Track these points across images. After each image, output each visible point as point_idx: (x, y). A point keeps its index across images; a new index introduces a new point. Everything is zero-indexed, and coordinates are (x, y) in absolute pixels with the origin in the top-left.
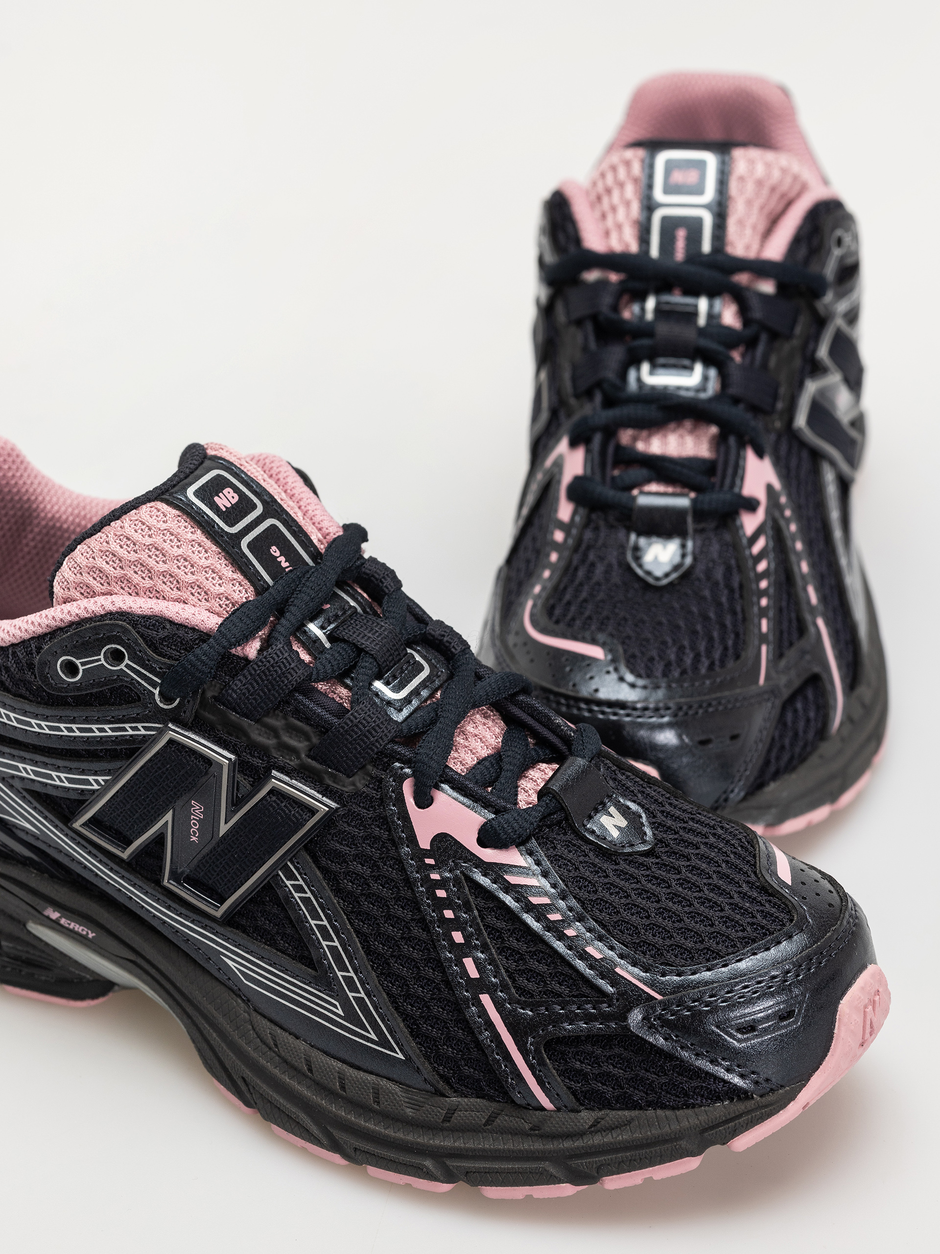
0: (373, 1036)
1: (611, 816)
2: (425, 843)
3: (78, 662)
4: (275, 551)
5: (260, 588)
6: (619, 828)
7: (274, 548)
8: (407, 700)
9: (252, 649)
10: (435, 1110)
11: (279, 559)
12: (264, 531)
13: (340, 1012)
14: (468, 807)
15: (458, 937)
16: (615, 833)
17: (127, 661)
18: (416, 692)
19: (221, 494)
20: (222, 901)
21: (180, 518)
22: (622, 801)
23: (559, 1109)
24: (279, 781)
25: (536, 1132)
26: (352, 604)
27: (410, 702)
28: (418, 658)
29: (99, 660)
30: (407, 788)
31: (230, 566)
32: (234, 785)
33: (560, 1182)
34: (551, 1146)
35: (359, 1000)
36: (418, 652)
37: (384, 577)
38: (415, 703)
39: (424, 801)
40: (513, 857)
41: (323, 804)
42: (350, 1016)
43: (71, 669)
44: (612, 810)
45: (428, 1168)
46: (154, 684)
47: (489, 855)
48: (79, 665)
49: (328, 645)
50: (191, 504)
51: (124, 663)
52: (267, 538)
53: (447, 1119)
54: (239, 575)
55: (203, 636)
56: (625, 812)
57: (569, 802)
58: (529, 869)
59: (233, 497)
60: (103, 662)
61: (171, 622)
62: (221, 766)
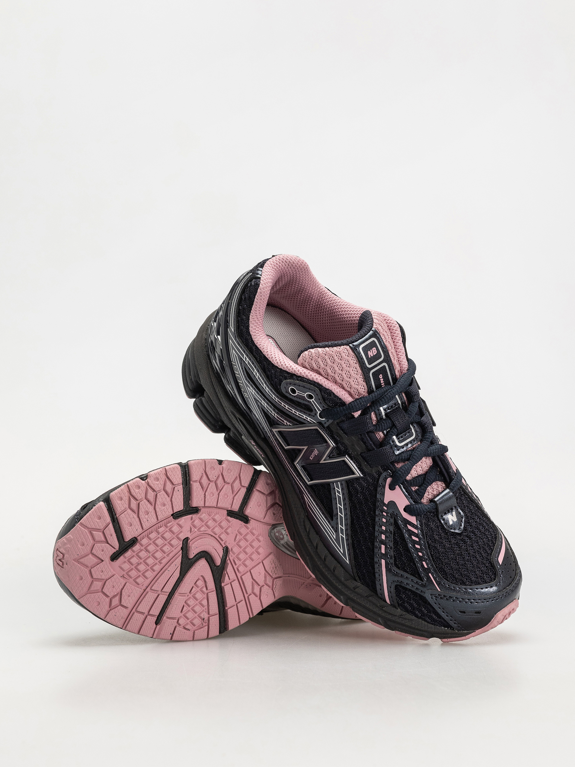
0: (342, 551)
1: (452, 515)
2: (386, 502)
3: (297, 391)
4: (381, 376)
5: (370, 391)
6: (453, 521)
7: (381, 375)
8: (402, 447)
9: (357, 414)
10: (352, 584)
11: (381, 380)
12: (380, 368)
13: (335, 537)
14: (406, 496)
15: (383, 537)
16: (451, 523)
17: (313, 400)
18: (407, 445)
19: (371, 350)
20: (312, 480)
21: (353, 356)
22: (459, 510)
23: (391, 605)
24: (347, 459)
25: (381, 608)
26: (399, 402)
27: (403, 448)
28: (413, 431)
29: (305, 395)
30: (389, 480)
31: (363, 379)
32: (331, 452)
33: (381, 625)
34: (383, 614)
35: (342, 538)
36: (414, 427)
37: (414, 395)
38: (405, 449)
39: (392, 488)
40: (413, 519)
41: (358, 473)
42: (337, 539)
43: (293, 391)
44: (454, 513)
45: (341, 599)
46: (319, 410)
47: (405, 515)
48: (297, 392)
49: (384, 417)
50: (359, 353)
51: (312, 400)
52: (380, 371)
53: (355, 588)
54: (365, 383)
55: (342, 403)
56: (458, 514)
57: (441, 508)
58: (417, 526)
59: (375, 352)
60: (305, 396)
61: (334, 394)
62: (330, 446)
